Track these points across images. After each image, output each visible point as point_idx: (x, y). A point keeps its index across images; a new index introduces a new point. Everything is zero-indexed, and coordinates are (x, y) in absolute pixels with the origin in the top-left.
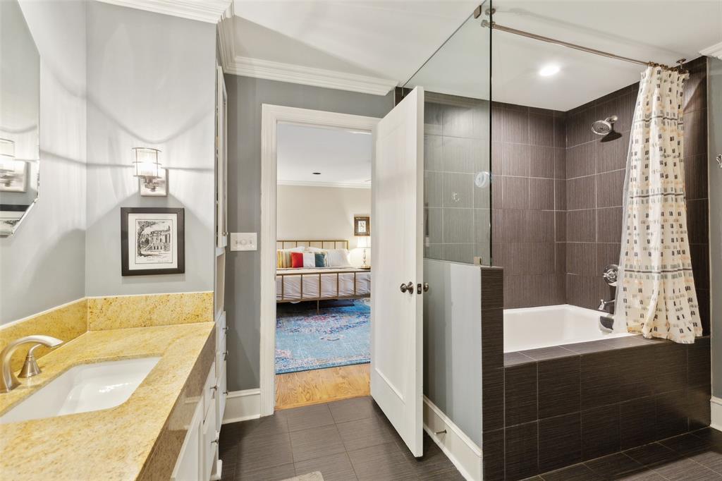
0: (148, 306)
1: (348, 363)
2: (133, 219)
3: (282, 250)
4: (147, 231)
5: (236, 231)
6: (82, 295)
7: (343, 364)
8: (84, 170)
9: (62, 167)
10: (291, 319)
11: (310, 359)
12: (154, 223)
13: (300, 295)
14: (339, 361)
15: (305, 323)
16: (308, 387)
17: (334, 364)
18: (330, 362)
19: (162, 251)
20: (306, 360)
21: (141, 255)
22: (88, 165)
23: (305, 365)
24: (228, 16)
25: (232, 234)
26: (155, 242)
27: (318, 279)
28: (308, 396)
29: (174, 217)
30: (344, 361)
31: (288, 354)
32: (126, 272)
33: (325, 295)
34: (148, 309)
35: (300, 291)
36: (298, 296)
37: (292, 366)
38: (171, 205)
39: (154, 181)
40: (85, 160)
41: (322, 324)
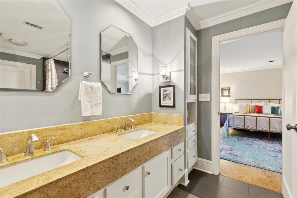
0: (166, 117)
1: (276, 171)
2: (162, 89)
3: (250, 104)
4: (165, 93)
5: (201, 93)
6: (152, 112)
7: (272, 170)
8: (152, 76)
9: (145, 76)
10: (250, 139)
11: (250, 160)
12: (167, 91)
13: (255, 127)
14: (270, 167)
15: (258, 143)
16: (242, 172)
17: (266, 168)
18: (263, 166)
19: (169, 100)
20: (248, 160)
21: (164, 101)
22: (153, 75)
23: (246, 162)
24: (189, 9)
25: (200, 94)
26: (167, 97)
27: (268, 120)
28: (239, 176)
29: (172, 88)
30: (273, 169)
31: (239, 154)
32: (161, 106)
33: (273, 130)
34: (165, 118)
35: (255, 125)
36: (254, 128)
37: (238, 160)
38: (172, 84)
39: (165, 77)
40: (152, 73)
41: (269, 146)
